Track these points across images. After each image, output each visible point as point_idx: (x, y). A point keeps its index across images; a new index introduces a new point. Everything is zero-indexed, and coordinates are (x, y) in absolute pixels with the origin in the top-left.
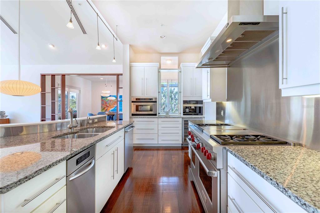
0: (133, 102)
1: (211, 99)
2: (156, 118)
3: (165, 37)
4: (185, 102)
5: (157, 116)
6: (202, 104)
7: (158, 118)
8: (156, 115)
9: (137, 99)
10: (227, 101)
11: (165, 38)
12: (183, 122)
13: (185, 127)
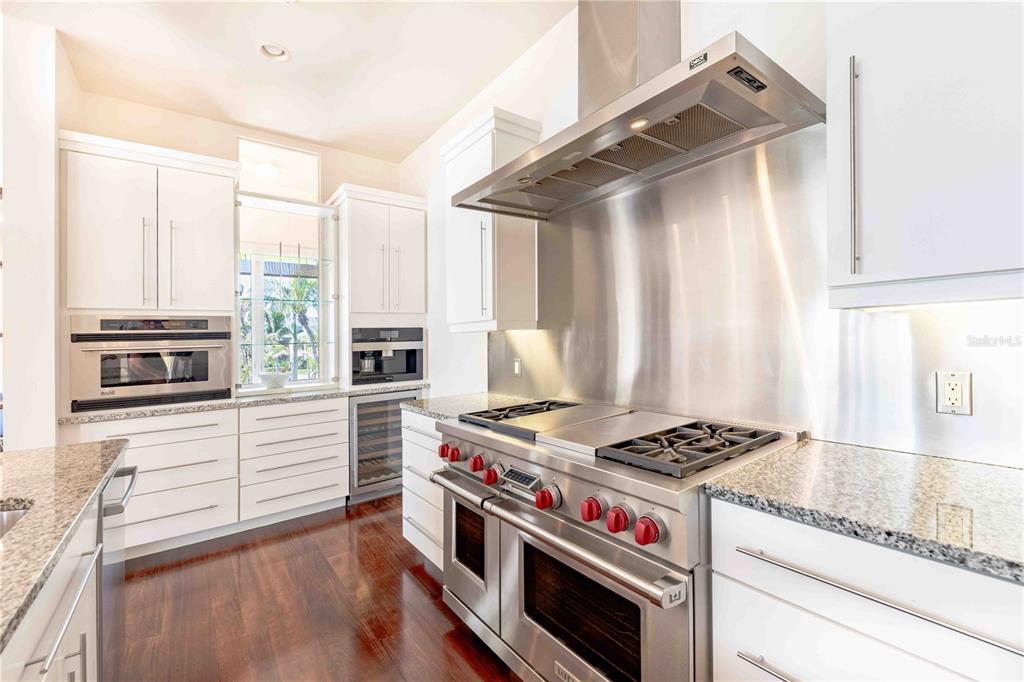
0: (77, 338)
1: (495, 322)
2: (230, 406)
3: (283, 53)
4: (360, 335)
5: (232, 400)
6: (421, 340)
7: (238, 407)
8: (225, 394)
9: (105, 324)
10: (538, 328)
11: (285, 57)
12: (355, 409)
13: (359, 428)
